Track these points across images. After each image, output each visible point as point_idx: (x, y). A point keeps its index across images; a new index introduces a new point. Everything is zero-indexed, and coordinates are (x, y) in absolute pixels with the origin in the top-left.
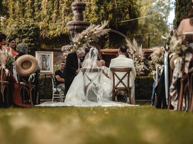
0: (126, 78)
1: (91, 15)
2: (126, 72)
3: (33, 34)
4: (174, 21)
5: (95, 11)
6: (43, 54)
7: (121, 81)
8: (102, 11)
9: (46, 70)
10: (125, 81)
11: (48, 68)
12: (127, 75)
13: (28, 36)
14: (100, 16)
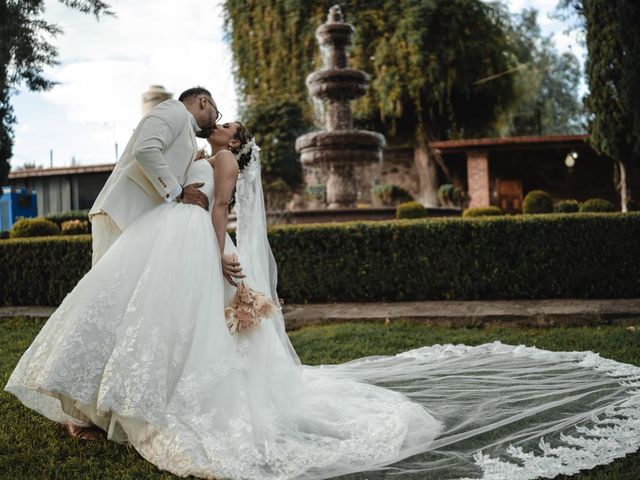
1: (410, 74)
3: (287, 122)
5: (418, 65)
8: (433, 64)
13: (277, 127)
14: (428, 75)
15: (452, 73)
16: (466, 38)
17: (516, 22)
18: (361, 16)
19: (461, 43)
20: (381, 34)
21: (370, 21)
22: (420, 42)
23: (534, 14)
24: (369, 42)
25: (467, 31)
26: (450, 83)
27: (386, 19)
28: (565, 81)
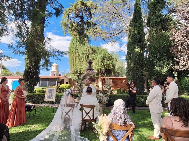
0: (91, 112)
2: (91, 108)
4: (127, 68)
6: (51, 88)
7: (87, 114)
9: (51, 98)
10: (91, 114)
11: (52, 97)
12: (92, 110)
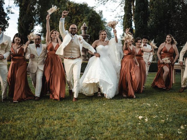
15: (94, 31)
16: (97, 24)
17: (98, 13)
18: (75, 17)
19: (96, 24)
20: (80, 21)
21: (77, 18)
22: (88, 24)
23: (102, 11)
24: (77, 23)
25: (97, 22)
26: (93, 33)
27: (80, 18)
28: (109, 29)
